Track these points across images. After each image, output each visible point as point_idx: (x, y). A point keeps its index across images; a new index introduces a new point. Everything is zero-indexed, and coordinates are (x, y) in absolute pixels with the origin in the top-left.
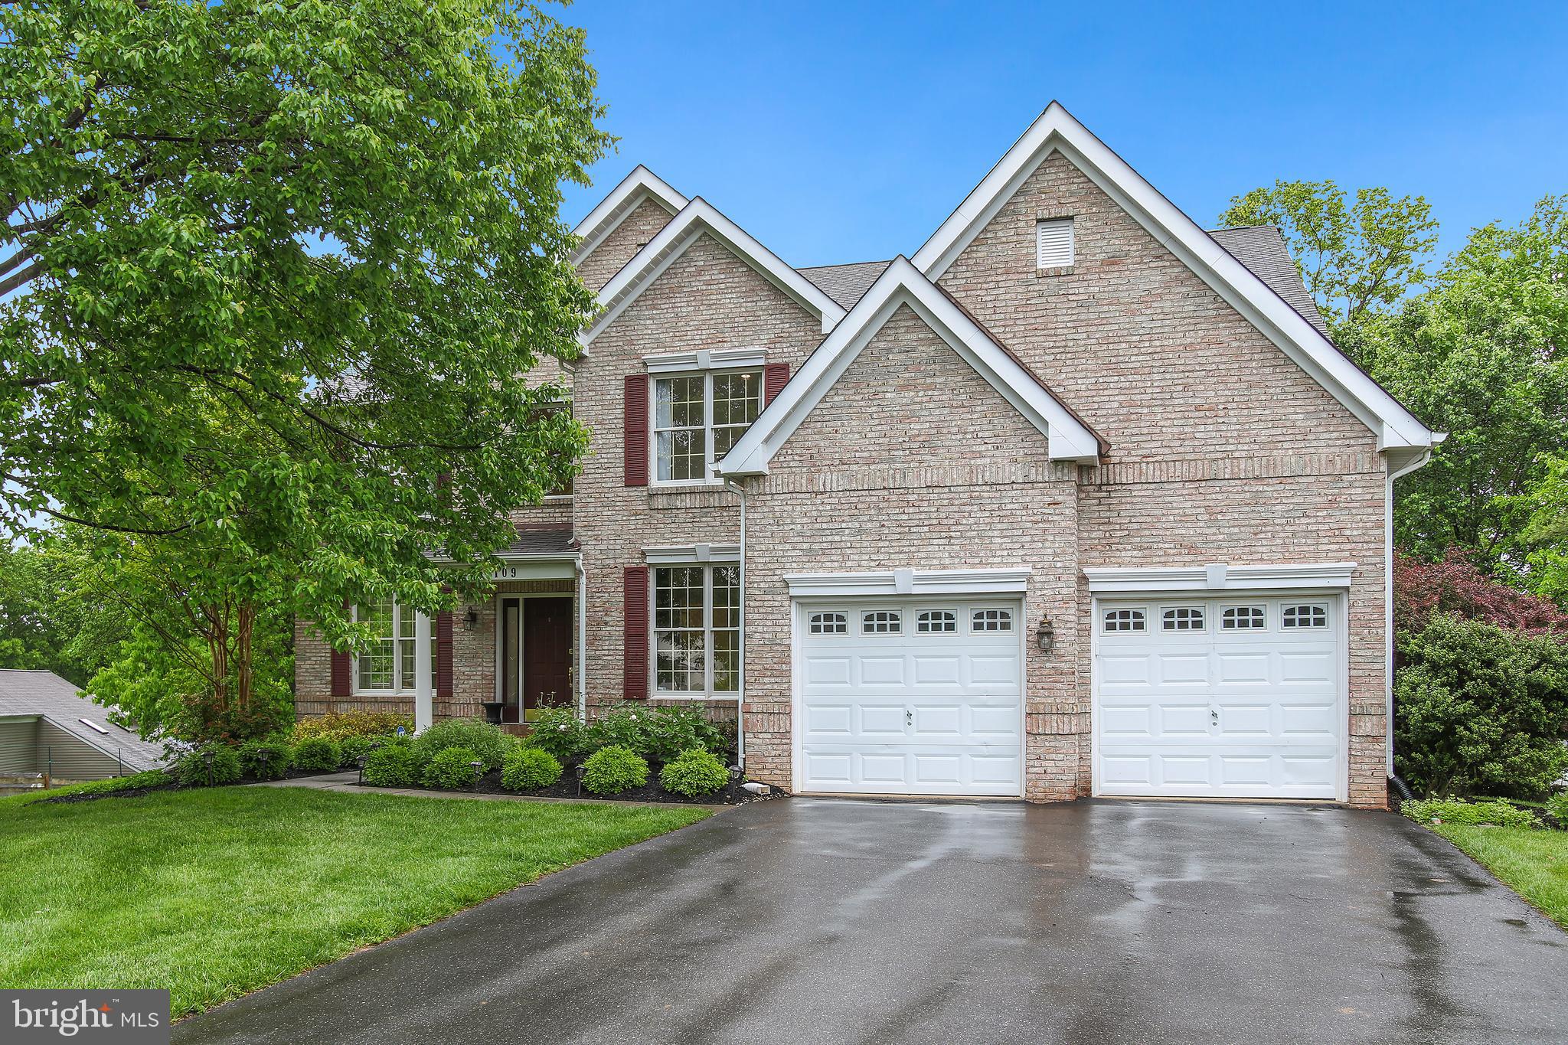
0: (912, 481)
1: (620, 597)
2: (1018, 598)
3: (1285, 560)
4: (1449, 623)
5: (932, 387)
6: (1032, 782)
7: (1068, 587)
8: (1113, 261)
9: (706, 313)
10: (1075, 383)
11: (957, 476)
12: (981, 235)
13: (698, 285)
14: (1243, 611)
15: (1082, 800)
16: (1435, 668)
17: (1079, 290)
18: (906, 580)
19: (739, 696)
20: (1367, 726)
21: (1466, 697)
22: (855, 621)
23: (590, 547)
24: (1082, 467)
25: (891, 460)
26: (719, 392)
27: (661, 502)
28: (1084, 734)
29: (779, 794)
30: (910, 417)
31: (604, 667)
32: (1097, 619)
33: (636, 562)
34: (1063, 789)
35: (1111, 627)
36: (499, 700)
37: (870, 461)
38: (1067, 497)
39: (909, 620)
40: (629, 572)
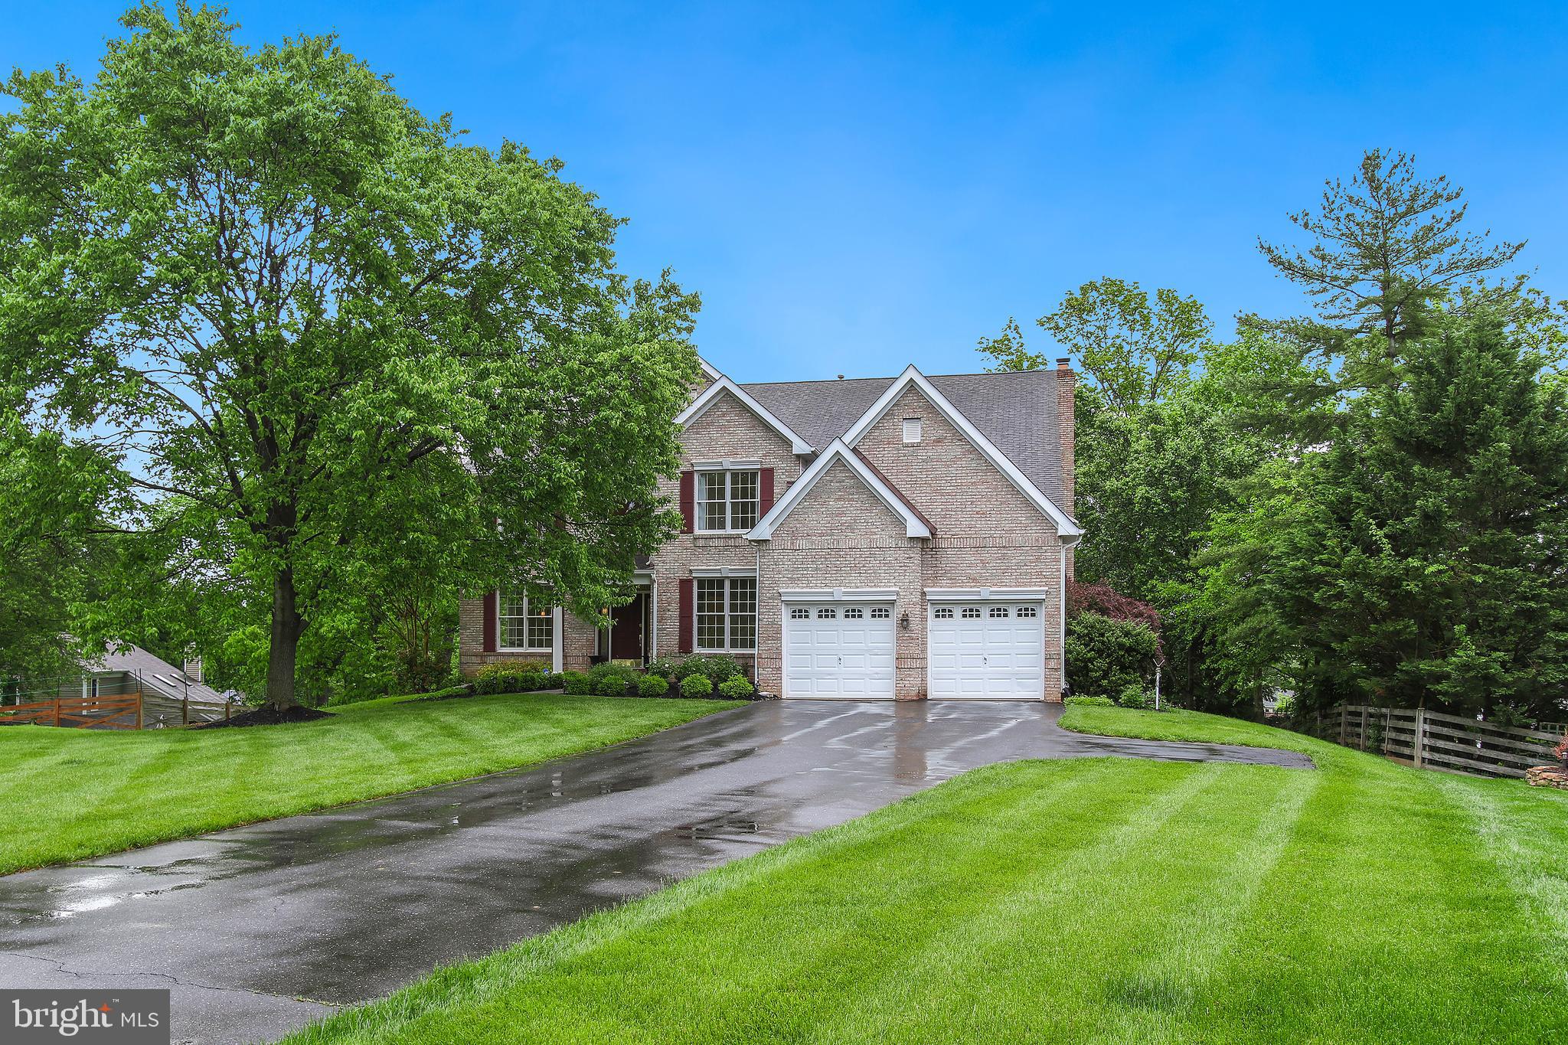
0: (842, 545)
1: (677, 595)
2: (892, 603)
3: (1016, 586)
4: (1090, 617)
5: (852, 500)
6: (898, 691)
7: (916, 598)
8: (938, 441)
9: (727, 438)
10: (920, 500)
11: (864, 544)
12: (876, 426)
13: (723, 422)
14: (999, 610)
15: (922, 698)
16: (1079, 637)
17: (922, 454)
18: (839, 593)
19: (755, 651)
20: (1052, 664)
21: (1092, 649)
22: (813, 613)
23: (660, 567)
24: (924, 540)
25: (832, 535)
26: (734, 482)
27: (701, 543)
28: (924, 668)
29: (776, 698)
30: (842, 514)
31: (667, 635)
32: (930, 613)
33: (686, 576)
34: (913, 693)
35: (937, 616)
36: (596, 654)
37: (822, 535)
38: (916, 555)
39: (840, 613)
40: (682, 582)
